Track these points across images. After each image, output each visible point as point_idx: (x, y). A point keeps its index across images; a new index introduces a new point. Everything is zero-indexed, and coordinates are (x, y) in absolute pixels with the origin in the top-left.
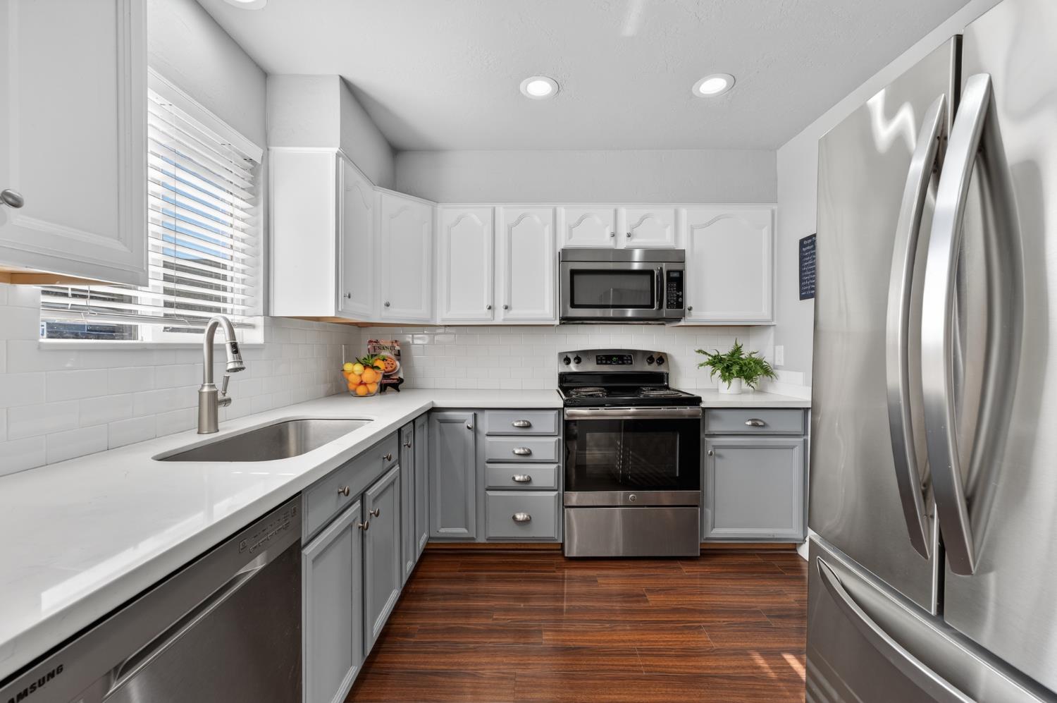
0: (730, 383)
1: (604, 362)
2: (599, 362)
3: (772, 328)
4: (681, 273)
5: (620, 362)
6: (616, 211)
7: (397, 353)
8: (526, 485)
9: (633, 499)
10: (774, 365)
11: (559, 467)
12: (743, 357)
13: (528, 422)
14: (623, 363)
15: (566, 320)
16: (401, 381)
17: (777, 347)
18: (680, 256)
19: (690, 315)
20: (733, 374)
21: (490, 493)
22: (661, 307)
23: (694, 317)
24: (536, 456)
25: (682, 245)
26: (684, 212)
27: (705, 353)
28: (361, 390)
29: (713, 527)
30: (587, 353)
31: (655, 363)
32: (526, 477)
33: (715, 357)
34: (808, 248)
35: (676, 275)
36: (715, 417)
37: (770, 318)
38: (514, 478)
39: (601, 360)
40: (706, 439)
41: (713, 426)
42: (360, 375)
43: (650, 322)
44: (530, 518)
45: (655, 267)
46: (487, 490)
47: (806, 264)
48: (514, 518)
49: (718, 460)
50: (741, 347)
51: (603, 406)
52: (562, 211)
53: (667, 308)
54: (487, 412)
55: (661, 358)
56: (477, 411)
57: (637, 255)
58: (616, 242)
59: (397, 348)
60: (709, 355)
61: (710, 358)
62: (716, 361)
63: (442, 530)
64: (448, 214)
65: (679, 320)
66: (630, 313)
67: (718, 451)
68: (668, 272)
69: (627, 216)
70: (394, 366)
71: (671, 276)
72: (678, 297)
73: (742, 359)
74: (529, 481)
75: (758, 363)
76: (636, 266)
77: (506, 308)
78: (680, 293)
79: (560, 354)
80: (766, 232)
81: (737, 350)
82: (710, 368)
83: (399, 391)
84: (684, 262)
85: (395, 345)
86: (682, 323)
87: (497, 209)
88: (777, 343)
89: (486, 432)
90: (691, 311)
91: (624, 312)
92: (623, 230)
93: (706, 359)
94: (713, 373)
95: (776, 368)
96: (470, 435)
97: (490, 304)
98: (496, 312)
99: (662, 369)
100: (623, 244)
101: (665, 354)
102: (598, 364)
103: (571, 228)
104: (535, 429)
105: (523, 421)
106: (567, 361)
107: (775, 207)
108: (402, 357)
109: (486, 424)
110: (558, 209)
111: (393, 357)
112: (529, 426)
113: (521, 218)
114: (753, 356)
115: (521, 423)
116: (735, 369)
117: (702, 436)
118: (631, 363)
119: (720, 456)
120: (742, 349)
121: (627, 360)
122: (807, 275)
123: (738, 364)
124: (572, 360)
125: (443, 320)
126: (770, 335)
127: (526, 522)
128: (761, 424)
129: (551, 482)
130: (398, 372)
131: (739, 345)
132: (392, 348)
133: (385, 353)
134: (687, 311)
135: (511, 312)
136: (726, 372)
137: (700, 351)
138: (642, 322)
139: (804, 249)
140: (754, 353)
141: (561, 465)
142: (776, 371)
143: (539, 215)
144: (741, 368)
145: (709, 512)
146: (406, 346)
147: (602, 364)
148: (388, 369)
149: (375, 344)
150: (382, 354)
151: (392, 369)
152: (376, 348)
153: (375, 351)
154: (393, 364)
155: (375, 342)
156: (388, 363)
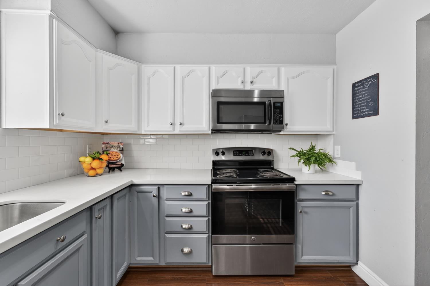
0: (310, 167)
1: (238, 154)
2: (235, 154)
3: (332, 136)
4: (282, 104)
5: (247, 154)
6: (244, 69)
7: (121, 149)
8: (190, 230)
9: (254, 240)
10: (333, 156)
11: (209, 219)
12: (315, 152)
13: (190, 192)
14: (248, 155)
15: (215, 131)
16: (122, 165)
17: (335, 146)
18: (281, 94)
19: (287, 129)
20: (311, 162)
21: (168, 236)
22: (270, 123)
23: (288, 130)
24: (195, 213)
25: (282, 88)
26: (283, 70)
27: (295, 150)
28: (92, 172)
29: (302, 256)
30: (228, 149)
31: (266, 155)
32: (189, 226)
33: (300, 152)
34: (359, 88)
35: (279, 105)
36: (304, 190)
37: (332, 130)
38: (182, 226)
39: (236, 153)
40: (298, 203)
41: (302, 195)
42: (91, 164)
43: (263, 132)
44: (192, 251)
45: (267, 101)
46: (166, 233)
47: (357, 97)
48: (182, 251)
49: (305, 215)
50: (315, 146)
51: (235, 183)
52: (213, 68)
53: (274, 124)
54: (166, 186)
55: (269, 152)
56: (159, 186)
57: (256, 93)
58: (244, 86)
59: (122, 146)
60: (297, 151)
61: (297, 152)
62: (301, 154)
63: (139, 259)
64: (148, 69)
65: (280, 131)
66: (252, 127)
67: (305, 210)
68: (274, 103)
69: (251, 71)
70: (119, 157)
71: (276, 105)
72: (280, 117)
73: (315, 153)
74: (191, 228)
75: (325, 155)
76: (256, 100)
77: (181, 124)
78: (281, 115)
79: (213, 150)
80: (329, 82)
81: (313, 148)
82: (297, 158)
83: (121, 171)
84: (283, 97)
85: (120, 145)
86: (282, 133)
87: (176, 67)
88: (335, 144)
89: (165, 198)
90: (287, 126)
91: (250, 126)
92: (248, 79)
93: (295, 153)
94: (299, 161)
95: (335, 158)
96: (155, 200)
97: (172, 122)
98: (176, 127)
99: (270, 158)
100: (248, 87)
101: (272, 150)
102: (234, 155)
103: (218, 79)
104: (194, 197)
105: (188, 192)
106: (217, 154)
107: (335, 67)
108: (124, 152)
109: (165, 193)
110: (211, 68)
111: (119, 152)
112: (190, 195)
113: (189, 73)
114: (321, 151)
115: (187, 193)
116: (313, 159)
117: (296, 200)
118: (253, 155)
119: (306, 213)
120: (315, 147)
121: (251, 153)
122: (358, 104)
123: (314, 156)
124: (220, 153)
125: (145, 131)
126: (331, 140)
127: (190, 253)
128: (331, 194)
129: (204, 228)
130: (121, 160)
131: (314, 145)
132: (118, 146)
133: (115, 150)
134: (285, 126)
135: (184, 127)
136: (307, 160)
137: (291, 149)
138: (259, 132)
139: (356, 89)
140: (321, 149)
141: (210, 218)
142: (335, 160)
143: (201, 70)
144: (316, 158)
145: (299, 246)
146: (128, 145)
147: (236, 155)
148: (114, 159)
149: (106, 144)
150: (111, 150)
151: (117, 158)
152: (107, 147)
153: (106, 149)
154: (118, 156)
155: (107, 143)
156: (115, 156)
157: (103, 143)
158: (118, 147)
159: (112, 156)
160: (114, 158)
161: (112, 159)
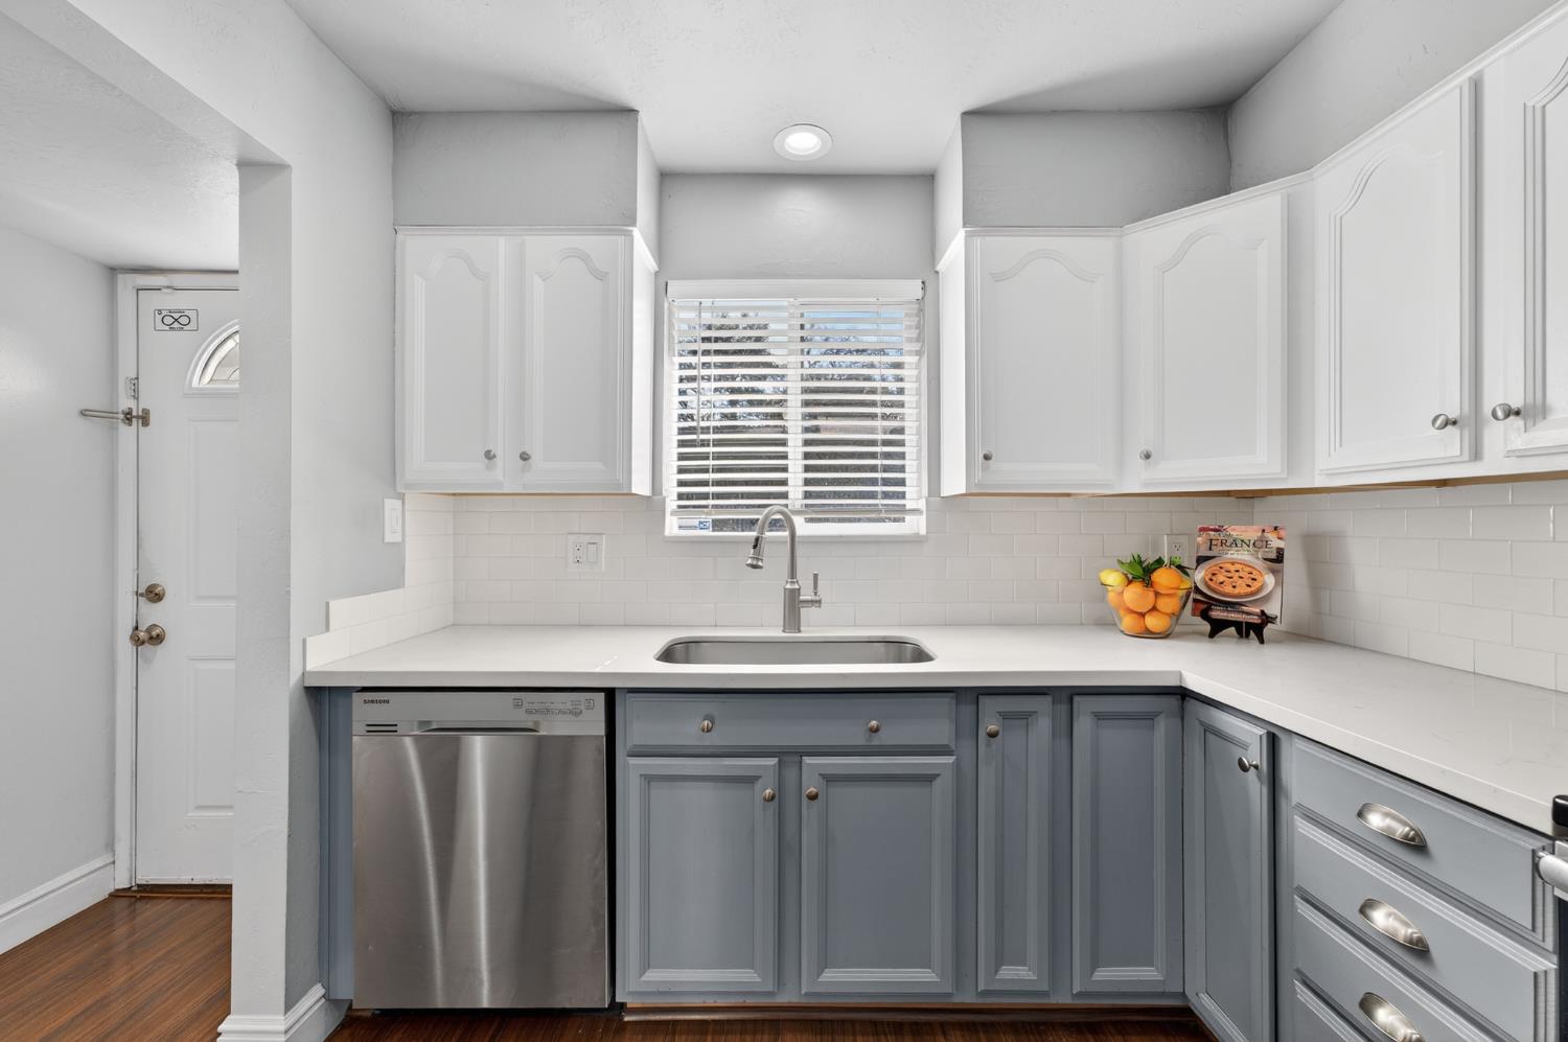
7: (1273, 556)
16: (1266, 619)
59: (1276, 543)
63: (1206, 1001)
70: (1256, 585)
83: (1261, 640)
85: (1271, 536)
89: (1294, 801)
96: (1254, 788)
108: (1286, 566)
109: (1293, 775)
111: (1260, 564)
130: (1267, 598)
132: (1262, 542)
133: (1242, 555)
148: (1236, 591)
149: (1212, 533)
150: (1229, 556)
151: (1249, 590)
152: (1214, 542)
153: (1210, 549)
154: (1254, 579)
155: (1215, 530)
156: (1241, 577)
157: (1203, 530)
158: (1258, 544)
159: (1231, 578)
160: (1234, 587)
161: (1228, 589)
